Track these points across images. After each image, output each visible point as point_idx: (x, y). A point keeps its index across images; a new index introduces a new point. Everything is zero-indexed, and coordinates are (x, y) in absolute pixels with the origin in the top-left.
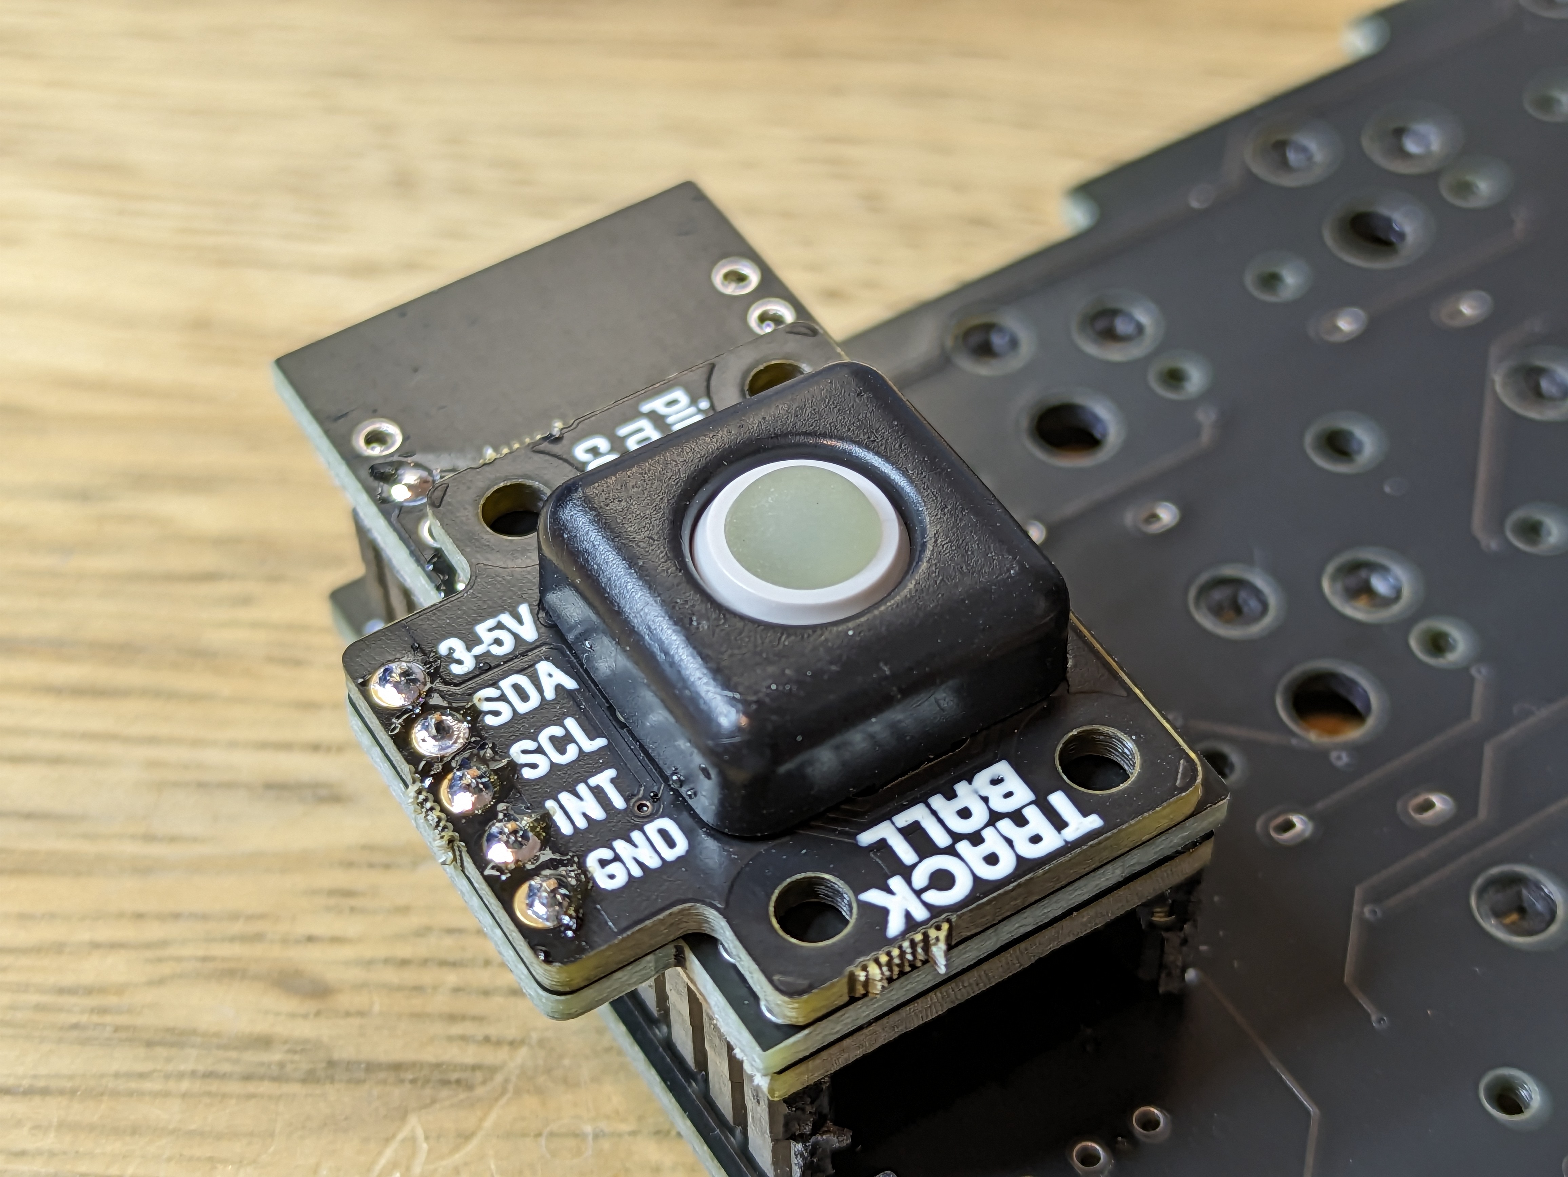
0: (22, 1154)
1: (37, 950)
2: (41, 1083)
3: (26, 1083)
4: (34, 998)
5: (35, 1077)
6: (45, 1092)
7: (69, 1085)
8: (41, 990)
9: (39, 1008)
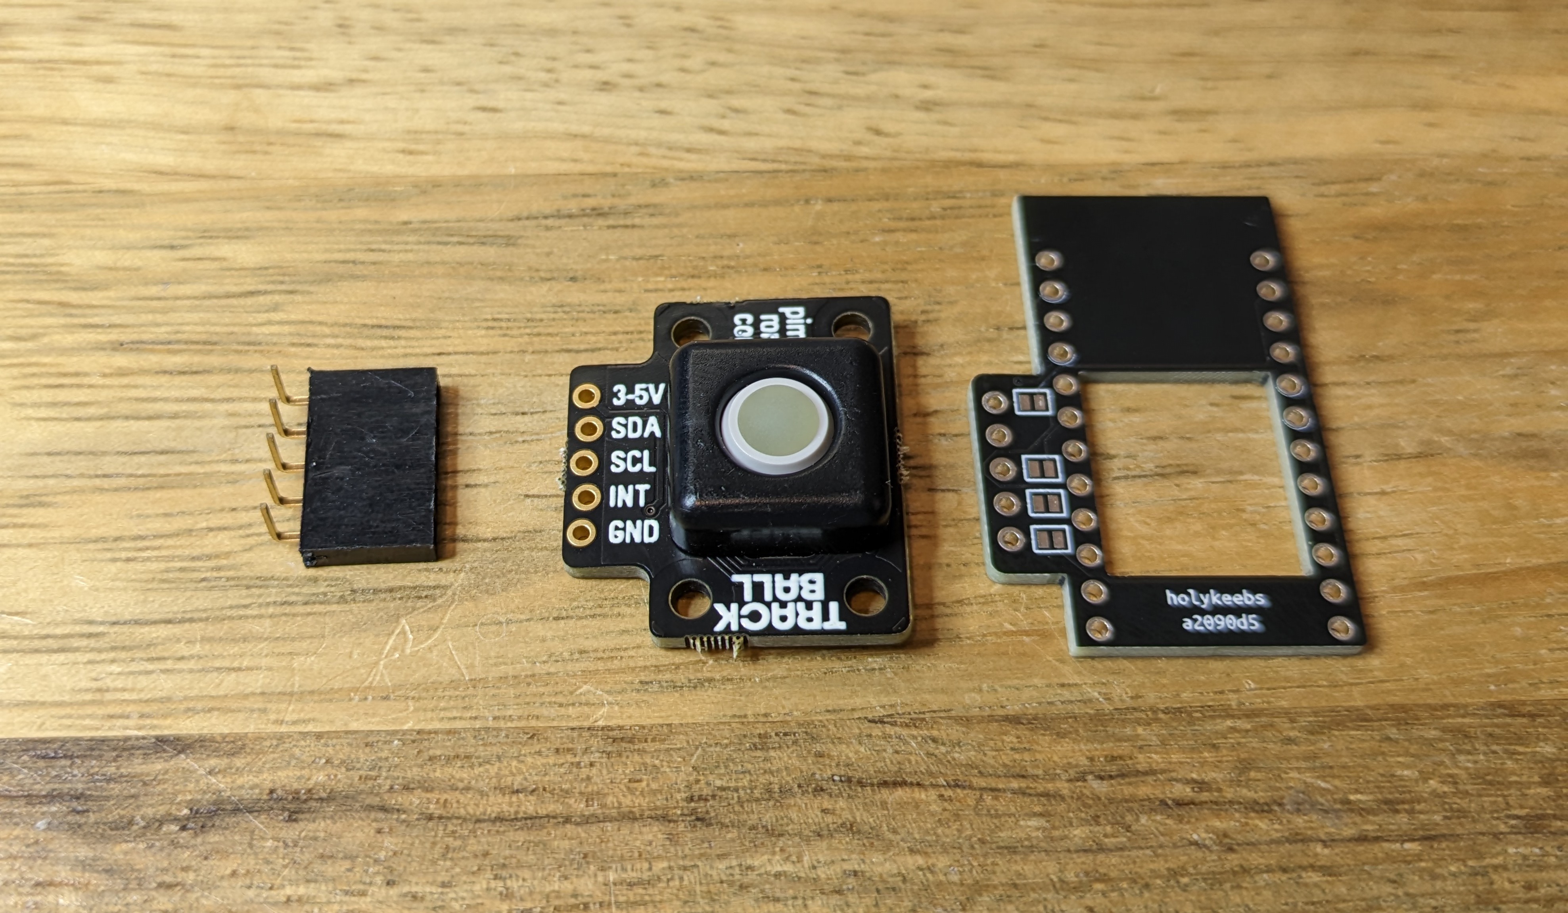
0: (182, 658)
1: (176, 534)
2: (188, 616)
3: (179, 616)
4: (179, 565)
5: (184, 612)
6: (191, 620)
7: (204, 615)
8: (181, 558)
9: (182, 570)
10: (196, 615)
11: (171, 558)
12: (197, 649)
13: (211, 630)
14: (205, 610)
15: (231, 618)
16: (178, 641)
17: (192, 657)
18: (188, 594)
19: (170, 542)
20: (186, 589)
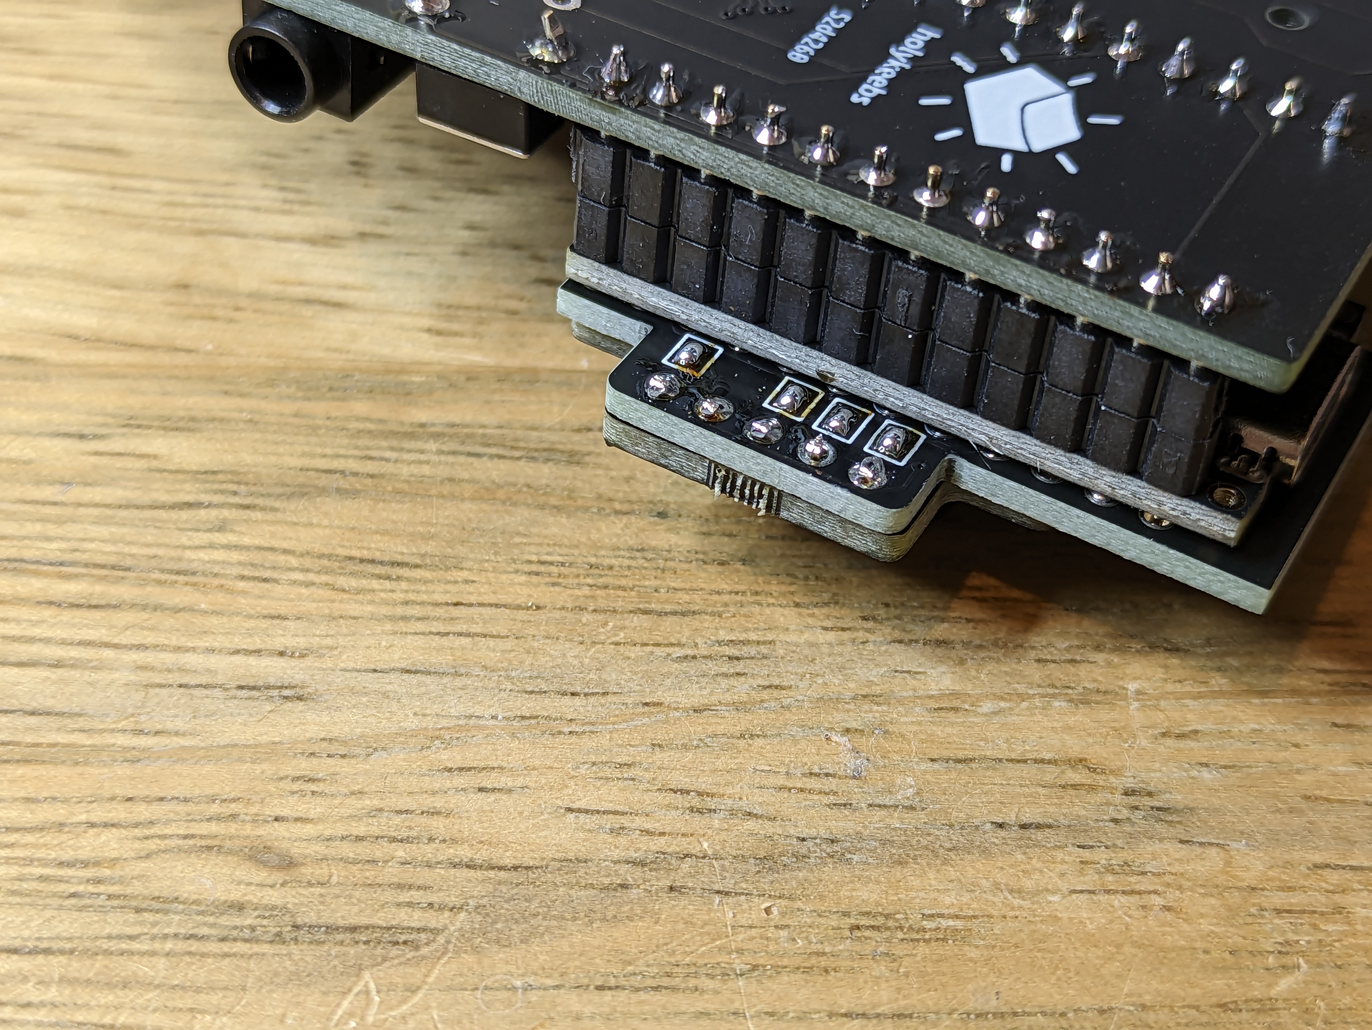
0: (28, 1005)
1: (40, 829)
2: (45, 945)
3: (30, 944)
4: (38, 870)
5: (38, 939)
6: (47, 952)
7: (68, 946)
8: (44, 863)
9: (42, 879)
10: (55, 945)
11: (30, 861)
12: (52, 994)
13: (76, 967)
14: (70, 939)
15: (108, 953)
16: (25, 979)
17: (42, 1004)
18: (48, 914)
19: (30, 838)
20: (45, 907)
